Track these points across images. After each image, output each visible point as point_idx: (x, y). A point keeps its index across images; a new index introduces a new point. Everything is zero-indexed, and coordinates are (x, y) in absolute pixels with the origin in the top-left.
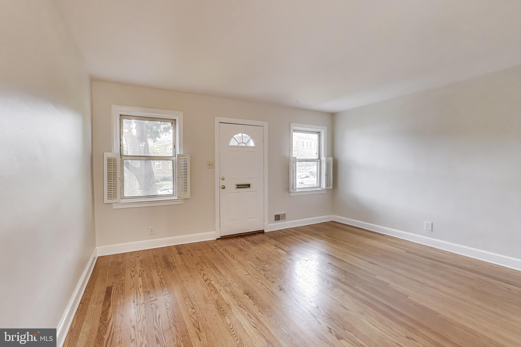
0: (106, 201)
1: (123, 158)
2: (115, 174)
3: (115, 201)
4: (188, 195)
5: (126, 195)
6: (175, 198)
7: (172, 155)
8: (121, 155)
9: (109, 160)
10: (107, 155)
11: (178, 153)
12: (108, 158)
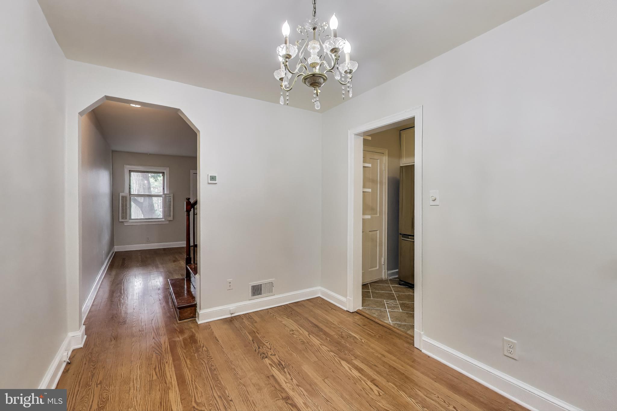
0: (121, 220)
1: (131, 196)
2: (126, 205)
3: (125, 220)
4: (171, 218)
5: (132, 218)
6: (163, 220)
7: (162, 194)
8: (130, 194)
9: (123, 197)
10: (121, 194)
11: (166, 192)
12: (122, 196)
